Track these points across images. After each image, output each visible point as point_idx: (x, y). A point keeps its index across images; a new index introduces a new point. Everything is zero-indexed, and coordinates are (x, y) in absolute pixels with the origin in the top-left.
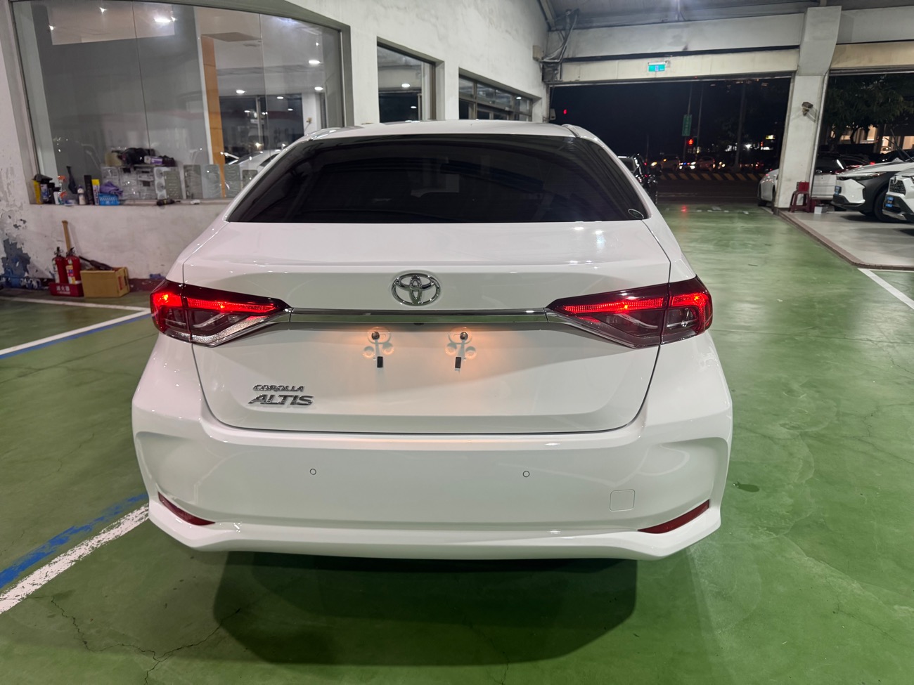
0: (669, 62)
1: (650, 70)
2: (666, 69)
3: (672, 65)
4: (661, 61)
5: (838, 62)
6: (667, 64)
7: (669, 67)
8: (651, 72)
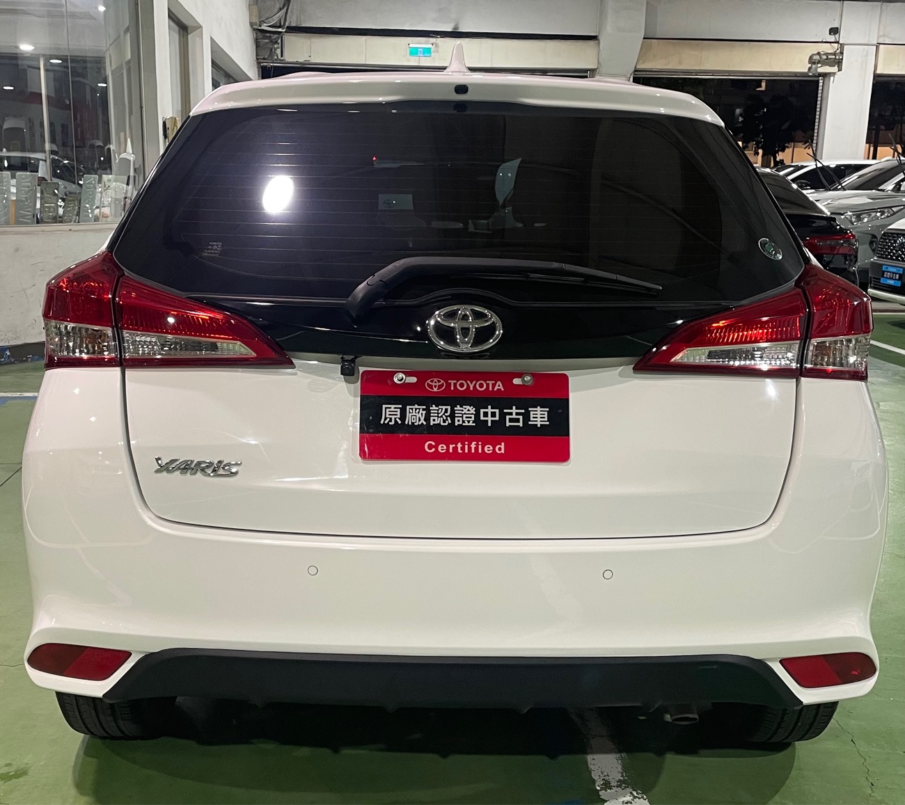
0: (437, 45)
1: (411, 54)
2: (432, 54)
3: (440, 50)
4: (426, 43)
5: (644, 62)
6: (433, 47)
7: (437, 52)
8: (412, 58)
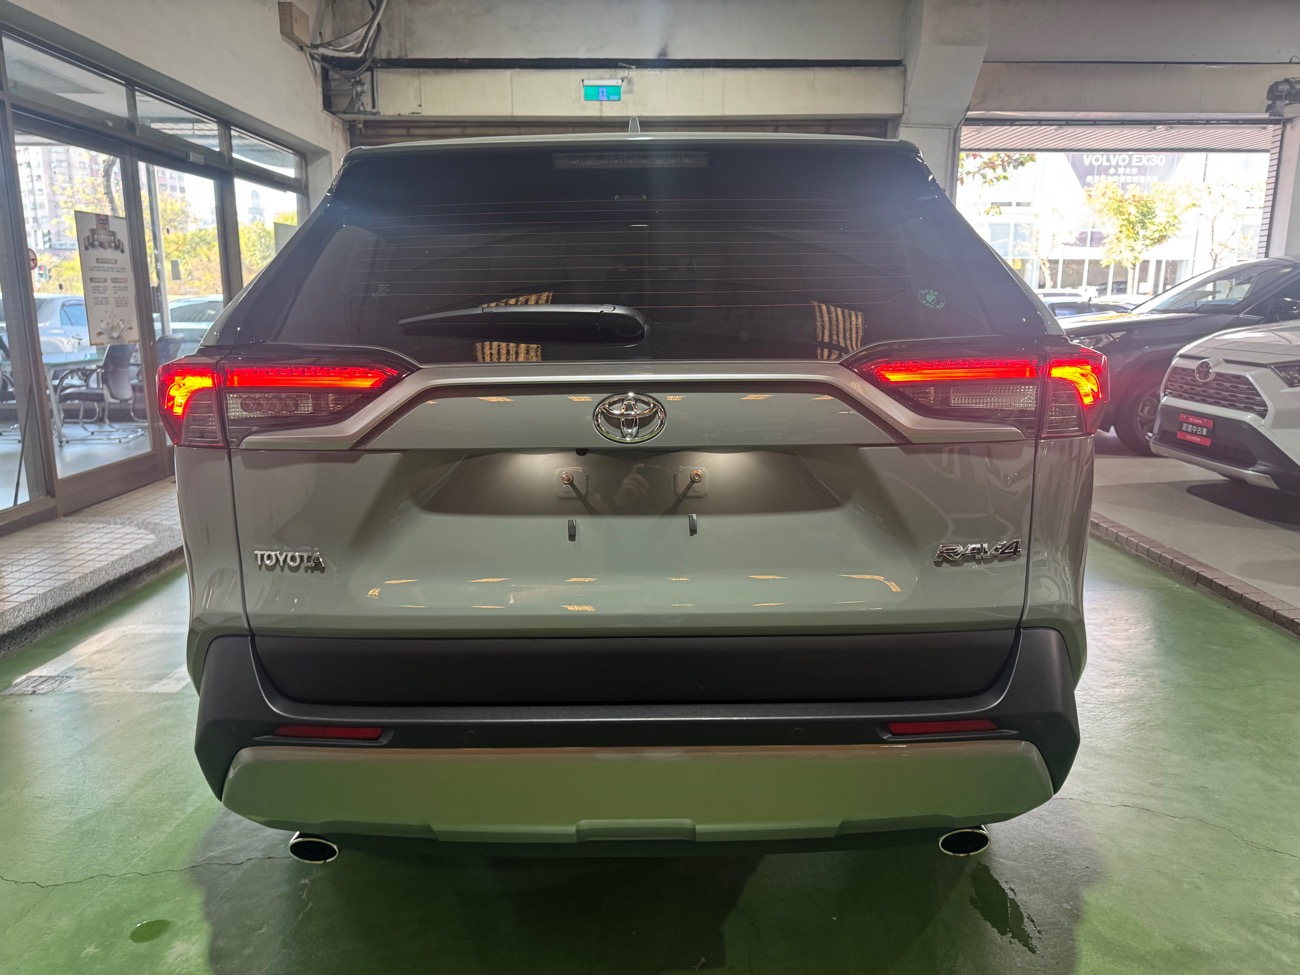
0: (630, 82)
2: (622, 96)
3: (635, 89)
4: (611, 78)
6: (624, 86)
7: (631, 92)
8: (589, 103)
